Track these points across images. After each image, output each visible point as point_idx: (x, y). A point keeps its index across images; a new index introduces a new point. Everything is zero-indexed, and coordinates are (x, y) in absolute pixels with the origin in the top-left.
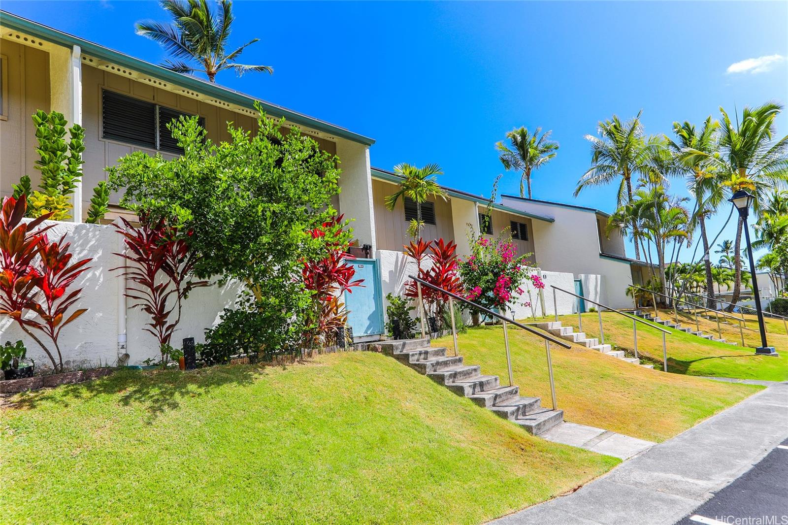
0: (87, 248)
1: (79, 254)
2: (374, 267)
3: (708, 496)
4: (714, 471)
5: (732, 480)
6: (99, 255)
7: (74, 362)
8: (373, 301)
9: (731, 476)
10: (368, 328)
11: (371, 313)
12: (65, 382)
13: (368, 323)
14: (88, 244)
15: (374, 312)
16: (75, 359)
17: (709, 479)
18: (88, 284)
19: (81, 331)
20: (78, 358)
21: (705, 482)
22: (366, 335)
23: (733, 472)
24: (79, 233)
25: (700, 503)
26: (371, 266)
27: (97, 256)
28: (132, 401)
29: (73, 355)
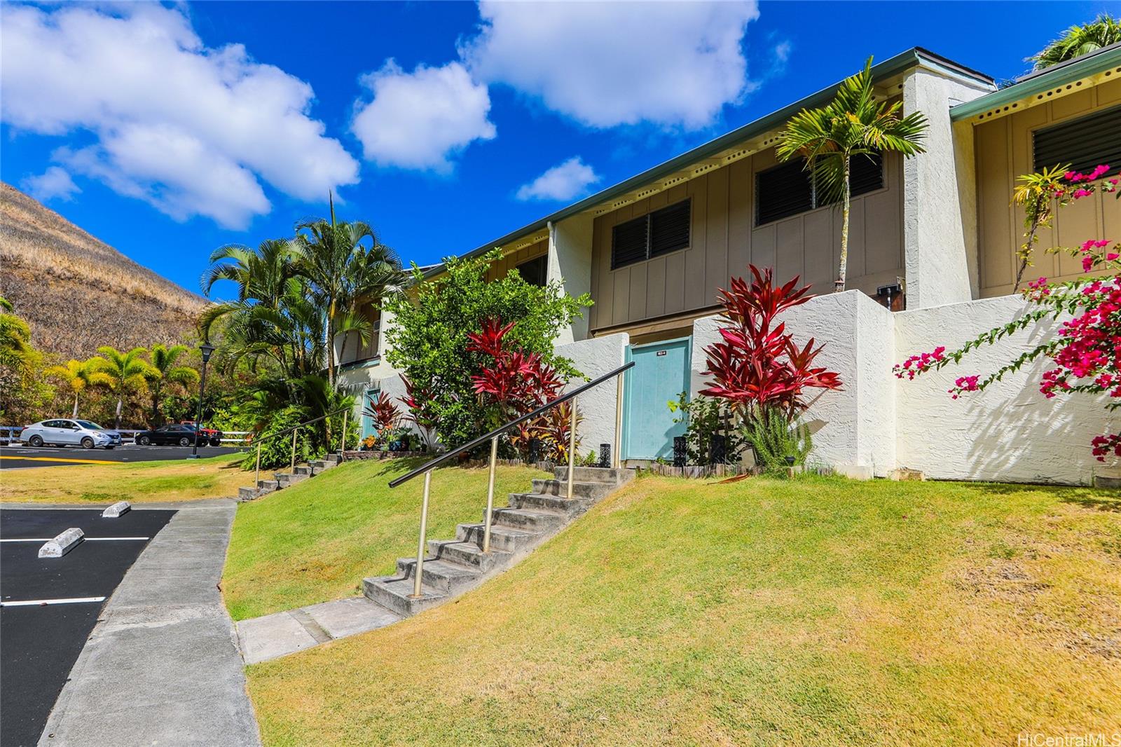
2: (686, 351)
3: (103, 617)
4: (118, 647)
5: (89, 643)
9: (92, 649)
11: (672, 425)
17: (114, 634)
21: (117, 630)
23: (93, 655)
25: (106, 609)
26: (682, 351)
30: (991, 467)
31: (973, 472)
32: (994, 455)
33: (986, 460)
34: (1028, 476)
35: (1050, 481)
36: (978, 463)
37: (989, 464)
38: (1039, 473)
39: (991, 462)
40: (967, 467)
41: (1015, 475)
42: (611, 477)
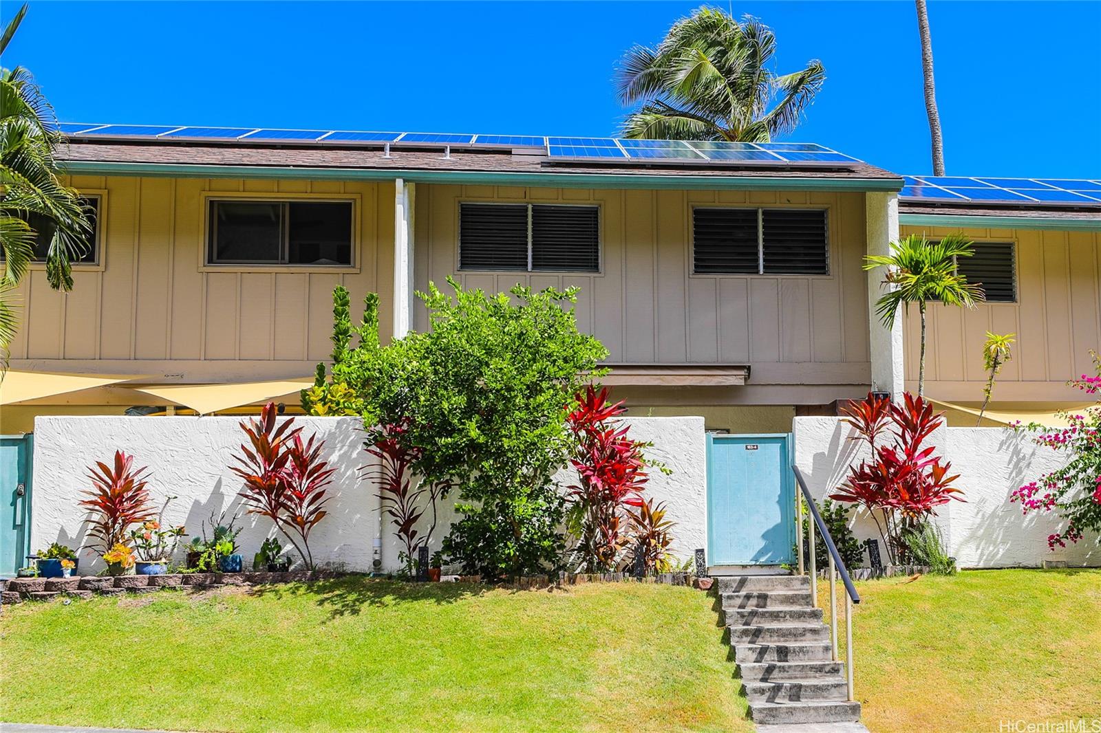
0: (347, 444)
1: (340, 450)
2: (784, 449)
6: (358, 451)
7: (333, 563)
8: (777, 508)
10: (762, 553)
11: (771, 527)
12: (296, 580)
13: (762, 544)
14: (348, 439)
15: (777, 526)
16: (335, 561)
18: (347, 482)
19: (340, 532)
20: (337, 561)
22: (753, 563)
24: (341, 428)
26: (776, 447)
27: (357, 452)
28: (326, 603)
29: (333, 557)
30: (989, 558)
31: (979, 562)
32: (991, 548)
33: (986, 552)
34: (1009, 563)
35: (1021, 565)
36: (982, 554)
37: (988, 555)
38: (1015, 560)
39: (990, 553)
40: (976, 558)
41: (1003, 563)
42: (802, 584)
